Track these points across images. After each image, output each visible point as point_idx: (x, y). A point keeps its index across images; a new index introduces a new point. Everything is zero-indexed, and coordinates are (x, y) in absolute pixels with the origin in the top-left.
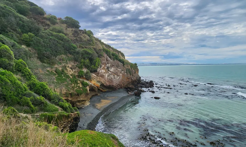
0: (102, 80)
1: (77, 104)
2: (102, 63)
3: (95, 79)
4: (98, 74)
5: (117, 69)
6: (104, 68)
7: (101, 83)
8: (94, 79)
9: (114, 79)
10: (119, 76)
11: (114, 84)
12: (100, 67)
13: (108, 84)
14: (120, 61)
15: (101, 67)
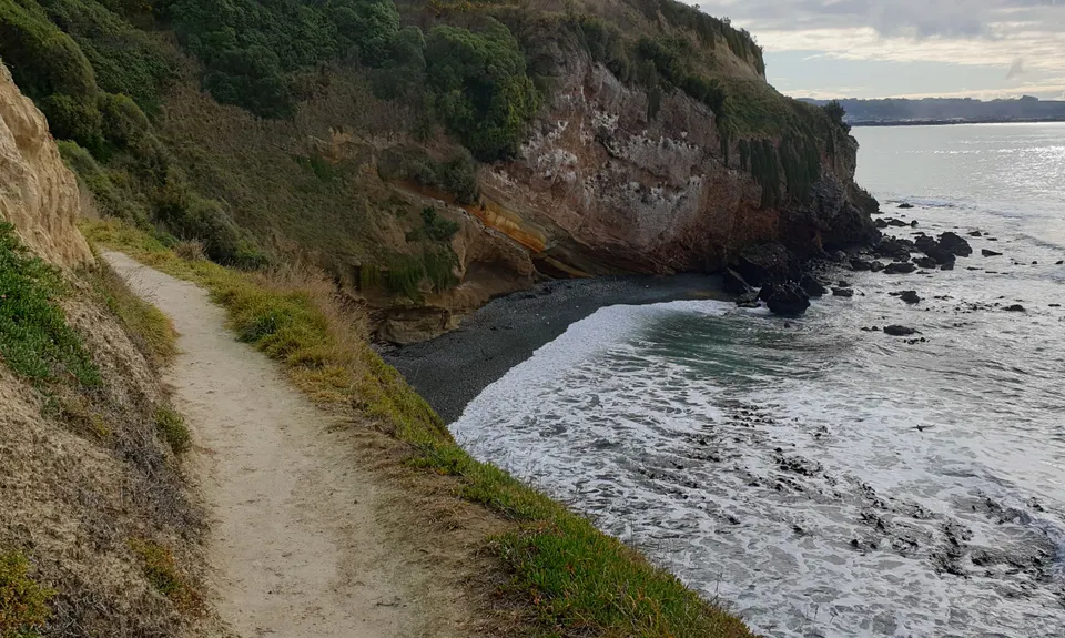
0: (563, 213)
1: (392, 323)
2: (553, 108)
3: (508, 199)
4: (523, 174)
5: (665, 145)
6: (567, 140)
7: (552, 228)
8: (505, 204)
9: (643, 210)
10: (678, 189)
11: (644, 240)
12: (539, 135)
13: (604, 239)
14: (693, 89)
15: (545, 133)
